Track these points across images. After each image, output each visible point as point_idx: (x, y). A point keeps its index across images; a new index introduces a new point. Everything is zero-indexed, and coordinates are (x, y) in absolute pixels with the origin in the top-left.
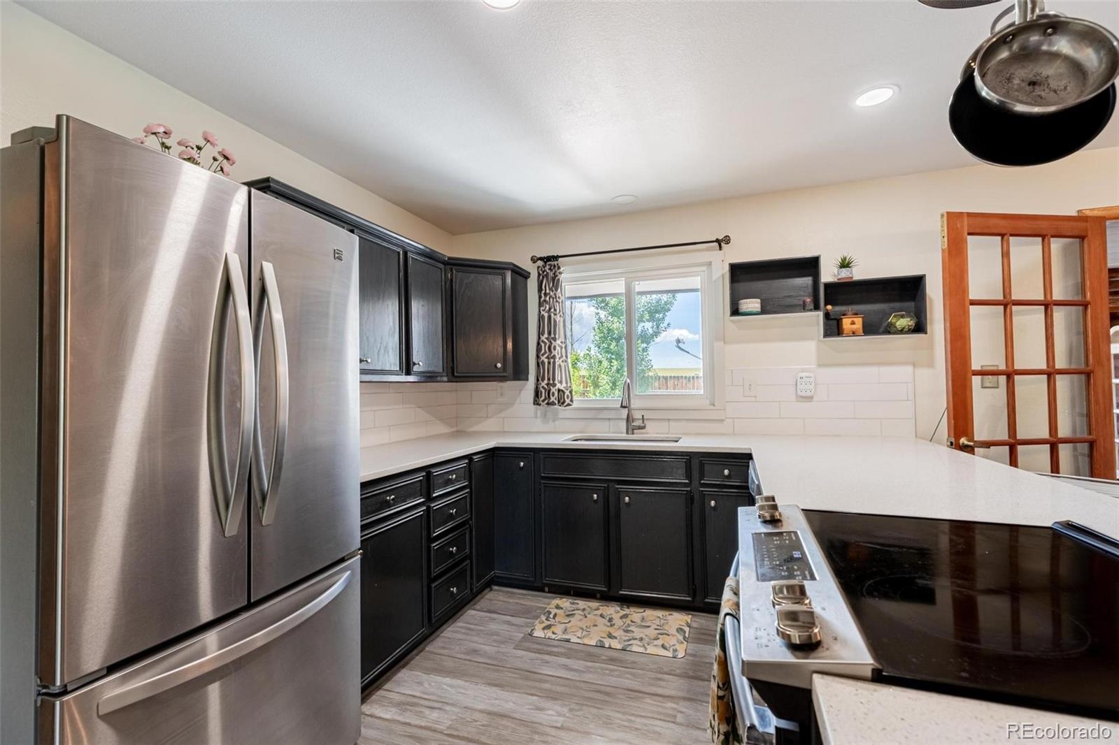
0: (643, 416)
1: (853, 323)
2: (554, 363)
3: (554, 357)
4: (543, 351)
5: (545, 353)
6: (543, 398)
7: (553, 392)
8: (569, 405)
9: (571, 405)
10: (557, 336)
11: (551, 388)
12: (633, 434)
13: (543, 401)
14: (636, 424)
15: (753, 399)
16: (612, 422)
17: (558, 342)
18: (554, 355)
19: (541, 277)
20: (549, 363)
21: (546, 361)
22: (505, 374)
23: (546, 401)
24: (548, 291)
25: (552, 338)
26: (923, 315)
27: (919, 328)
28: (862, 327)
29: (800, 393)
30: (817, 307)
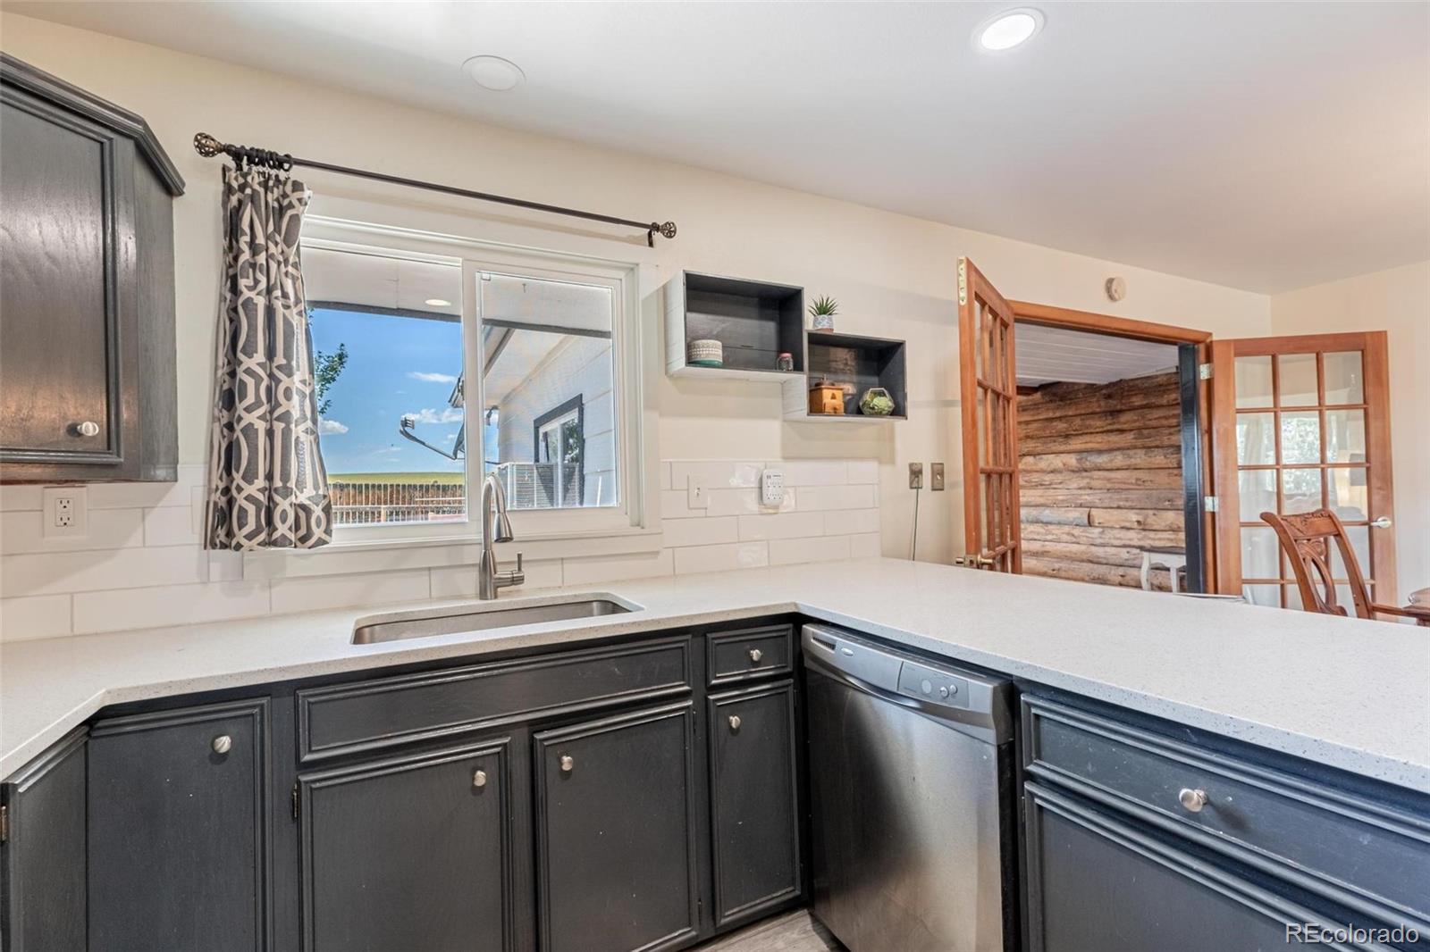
0: (519, 556)
1: (833, 397)
2: (286, 433)
3: (286, 417)
4: (250, 399)
5: (258, 404)
6: (251, 525)
7: (284, 511)
8: (321, 542)
9: (325, 542)
10: (294, 363)
11: (277, 498)
12: (496, 597)
13: (250, 537)
14: (503, 573)
15: (702, 513)
16: (435, 576)
17: (297, 377)
18: (288, 413)
19: (234, 200)
20: (270, 433)
21: (261, 426)
22: (113, 459)
23: (262, 537)
24: (261, 240)
25: (279, 367)
26: (899, 394)
27: (898, 411)
28: (843, 404)
29: (766, 500)
30: (798, 367)
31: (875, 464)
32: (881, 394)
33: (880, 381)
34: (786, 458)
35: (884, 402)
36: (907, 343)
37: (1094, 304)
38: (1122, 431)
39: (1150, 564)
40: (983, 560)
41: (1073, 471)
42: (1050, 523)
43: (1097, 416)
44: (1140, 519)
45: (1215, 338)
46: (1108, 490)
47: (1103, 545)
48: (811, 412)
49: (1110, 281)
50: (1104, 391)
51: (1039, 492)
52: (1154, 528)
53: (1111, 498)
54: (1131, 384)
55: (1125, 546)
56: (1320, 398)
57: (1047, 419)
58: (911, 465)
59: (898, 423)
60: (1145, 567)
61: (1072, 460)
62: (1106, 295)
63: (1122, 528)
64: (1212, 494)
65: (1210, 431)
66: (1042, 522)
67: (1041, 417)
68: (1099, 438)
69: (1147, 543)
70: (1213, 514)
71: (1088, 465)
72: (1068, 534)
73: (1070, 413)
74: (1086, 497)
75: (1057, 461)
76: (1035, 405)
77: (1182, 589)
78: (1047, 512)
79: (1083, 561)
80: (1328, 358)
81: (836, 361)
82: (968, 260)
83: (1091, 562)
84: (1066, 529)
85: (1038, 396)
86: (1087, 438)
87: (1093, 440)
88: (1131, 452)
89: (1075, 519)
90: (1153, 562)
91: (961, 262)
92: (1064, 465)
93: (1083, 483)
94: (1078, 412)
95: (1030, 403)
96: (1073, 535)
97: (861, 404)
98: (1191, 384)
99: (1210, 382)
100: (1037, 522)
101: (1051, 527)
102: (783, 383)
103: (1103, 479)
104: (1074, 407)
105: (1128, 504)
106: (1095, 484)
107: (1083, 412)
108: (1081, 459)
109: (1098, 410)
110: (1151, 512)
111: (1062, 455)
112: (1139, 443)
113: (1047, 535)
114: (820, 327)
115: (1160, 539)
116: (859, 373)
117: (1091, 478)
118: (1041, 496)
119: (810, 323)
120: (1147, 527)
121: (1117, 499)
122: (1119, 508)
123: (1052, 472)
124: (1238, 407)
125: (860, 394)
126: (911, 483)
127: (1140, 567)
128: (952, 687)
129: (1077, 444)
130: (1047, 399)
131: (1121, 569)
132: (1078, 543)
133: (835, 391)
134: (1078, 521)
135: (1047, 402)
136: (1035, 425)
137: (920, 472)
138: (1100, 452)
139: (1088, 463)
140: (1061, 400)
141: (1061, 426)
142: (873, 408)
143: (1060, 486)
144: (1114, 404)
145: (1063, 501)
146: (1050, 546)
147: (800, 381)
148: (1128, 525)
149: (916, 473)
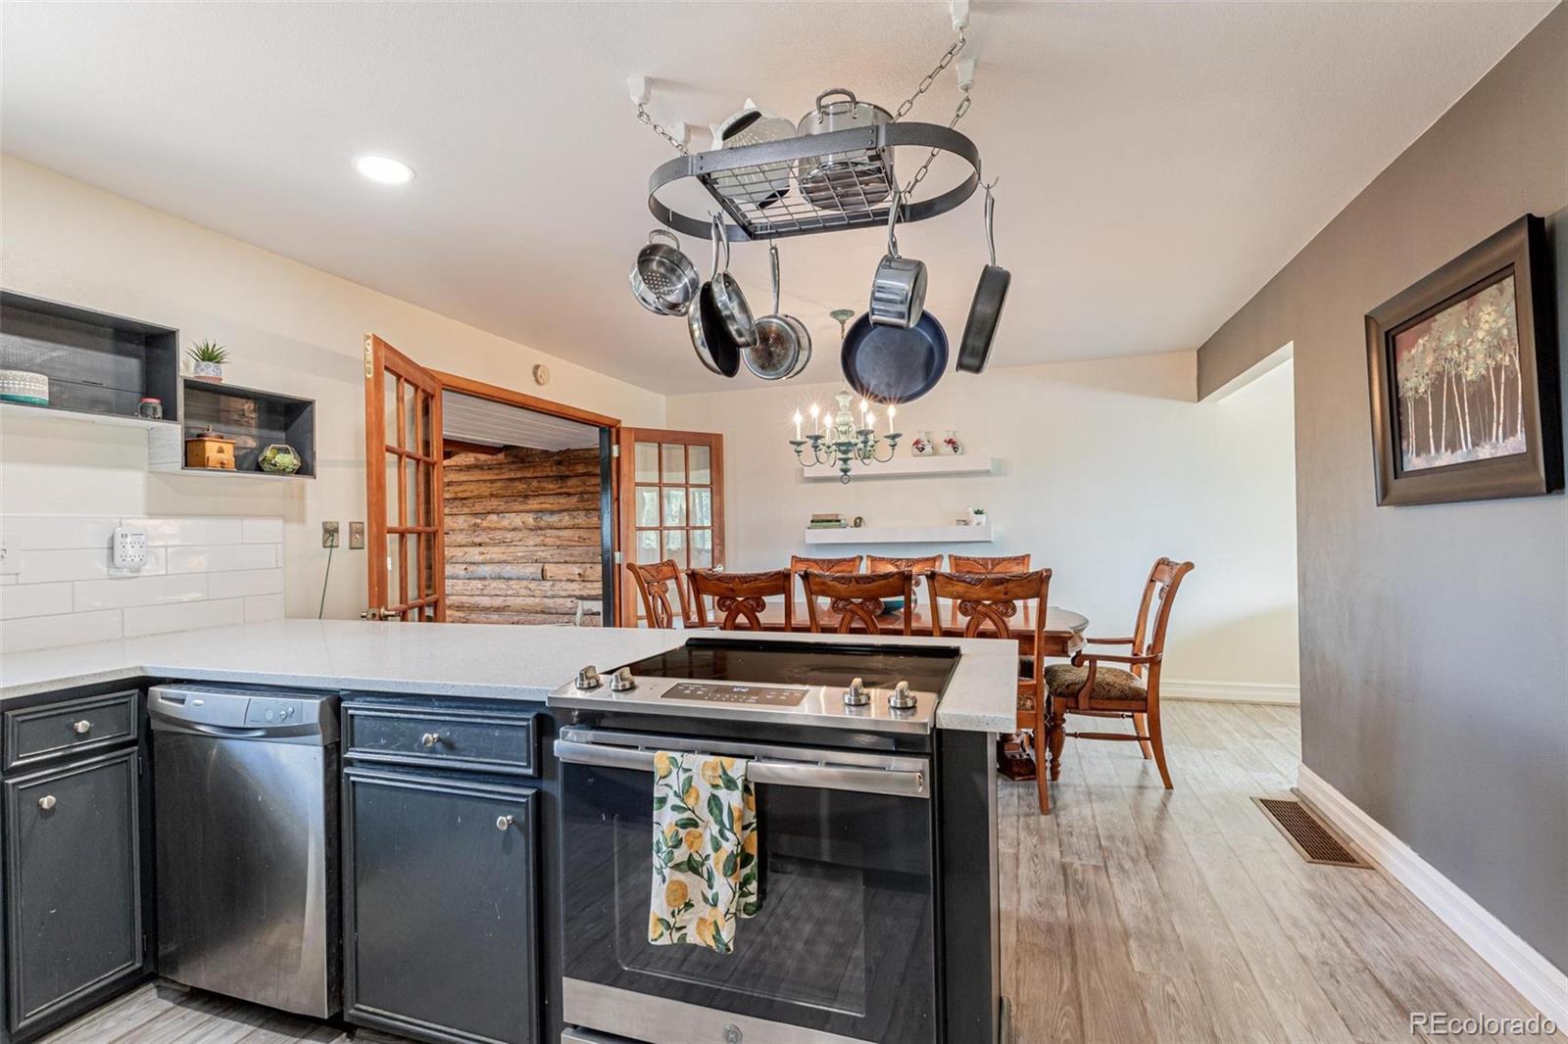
1: (221, 451)
15: (11, 579)
26: (308, 453)
27: (305, 469)
28: (233, 459)
29: (118, 561)
30: (169, 415)
31: (280, 523)
32: (286, 451)
33: (286, 436)
34: (151, 515)
35: (288, 460)
36: (316, 403)
37: (527, 388)
38: (569, 494)
39: (583, 610)
40: (386, 613)
41: (531, 529)
42: (510, 579)
43: (550, 480)
44: (581, 571)
45: (623, 425)
46: (558, 546)
47: (553, 597)
48: (186, 465)
49: (537, 367)
50: (555, 458)
51: (502, 549)
52: (591, 579)
53: (559, 554)
54: (576, 453)
55: (569, 596)
56: (687, 477)
57: (509, 480)
58: (324, 524)
59: (307, 481)
60: (579, 612)
61: (530, 519)
62: (533, 378)
63: (568, 580)
64: (619, 550)
65: (618, 499)
66: (504, 578)
67: (504, 477)
68: (551, 500)
69: (585, 593)
70: (620, 565)
71: (542, 524)
72: (526, 588)
73: (529, 475)
74: (540, 553)
75: (516, 520)
76: (500, 464)
77: (604, 626)
78: (508, 568)
79: (537, 613)
80: (692, 450)
81: (229, 411)
82: (374, 335)
83: (543, 612)
84: (524, 583)
85: (501, 456)
86: (542, 499)
87: (547, 501)
88: (575, 513)
89: (531, 574)
90: (585, 608)
91: (368, 337)
92: (523, 523)
93: (539, 540)
94: (535, 475)
95: (495, 462)
96: (530, 589)
97: (260, 459)
98: (607, 460)
99: (618, 459)
100: (500, 578)
101: (511, 583)
102: (150, 430)
103: (555, 537)
104: (532, 470)
105: (572, 559)
106: (549, 541)
107: (539, 474)
108: (537, 518)
109: (551, 474)
110: (588, 566)
111: (522, 514)
112: (581, 505)
113: (507, 590)
114: (202, 374)
115: (594, 589)
116: (260, 426)
117: (545, 536)
118: (503, 553)
119: (188, 367)
120: (586, 579)
121: (564, 555)
122: (566, 562)
123: (513, 530)
124: (637, 481)
125: (261, 448)
126: (324, 543)
127: (575, 614)
128: (290, 709)
129: (534, 504)
130: (510, 459)
131: (567, 616)
132: (534, 597)
133: (223, 445)
134: (534, 576)
135: (509, 463)
136: (499, 484)
137: (336, 530)
138: (552, 512)
139: (542, 522)
140: (522, 463)
141: (521, 487)
142: (275, 465)
143: (520, 543)
144: (563, 470)
145: (522, 557)
146: (511, 601)
147: (173, 433)
148: (572, 577)
149: (330, 532)
